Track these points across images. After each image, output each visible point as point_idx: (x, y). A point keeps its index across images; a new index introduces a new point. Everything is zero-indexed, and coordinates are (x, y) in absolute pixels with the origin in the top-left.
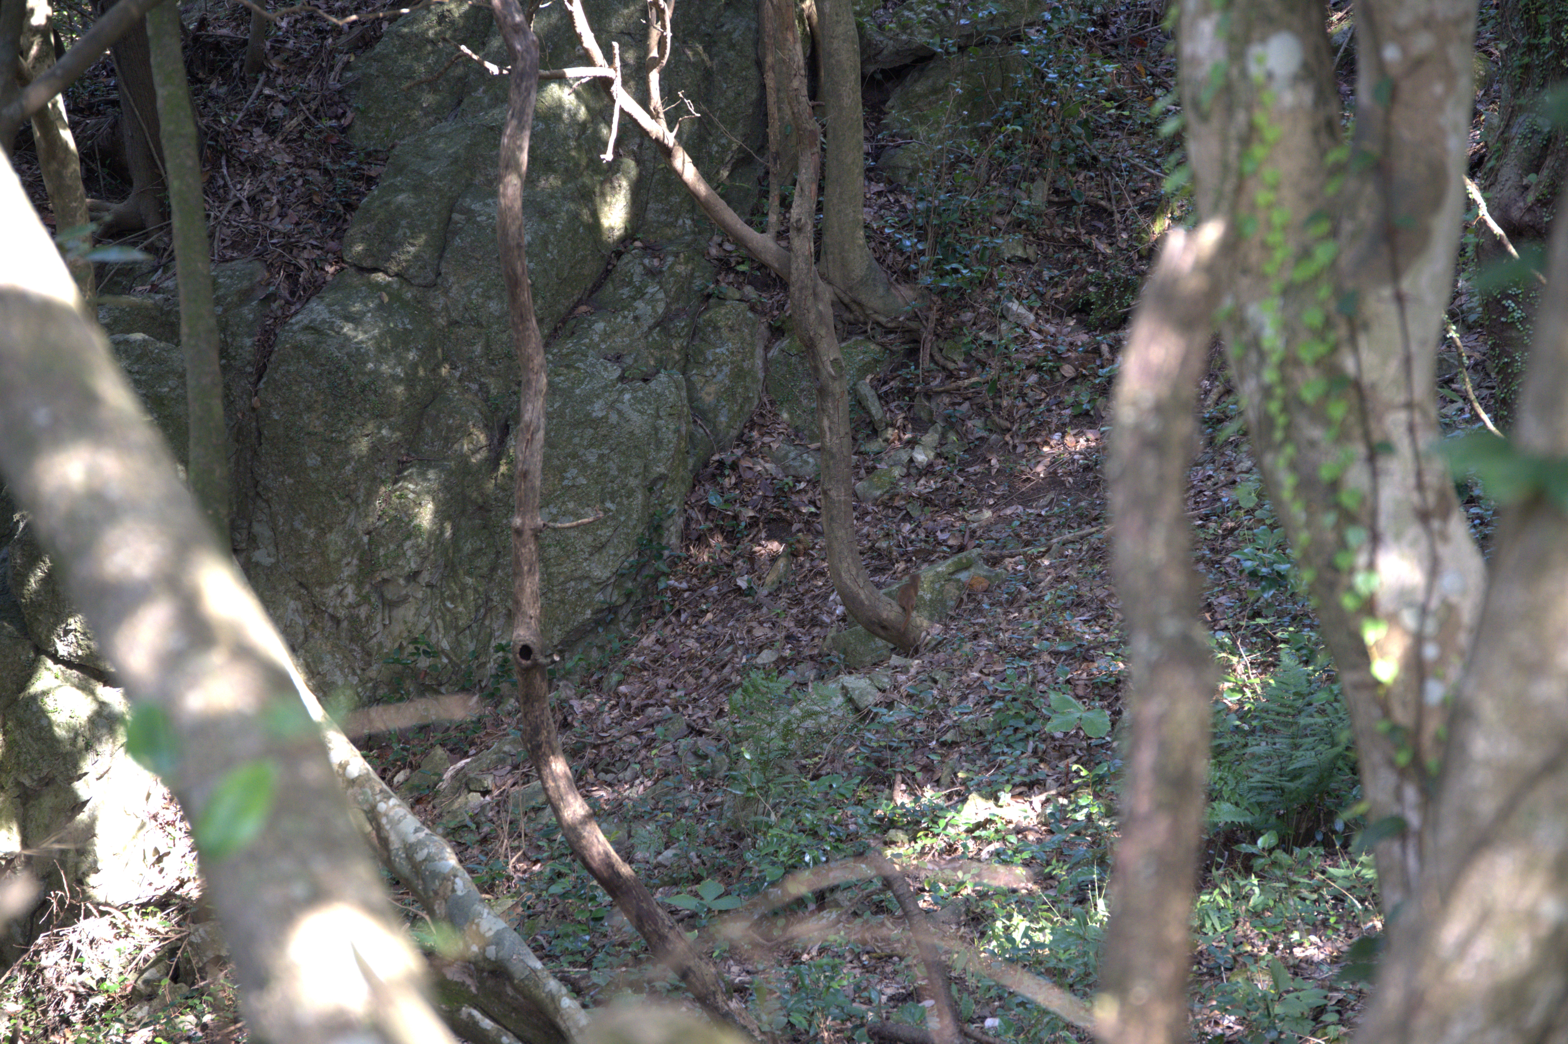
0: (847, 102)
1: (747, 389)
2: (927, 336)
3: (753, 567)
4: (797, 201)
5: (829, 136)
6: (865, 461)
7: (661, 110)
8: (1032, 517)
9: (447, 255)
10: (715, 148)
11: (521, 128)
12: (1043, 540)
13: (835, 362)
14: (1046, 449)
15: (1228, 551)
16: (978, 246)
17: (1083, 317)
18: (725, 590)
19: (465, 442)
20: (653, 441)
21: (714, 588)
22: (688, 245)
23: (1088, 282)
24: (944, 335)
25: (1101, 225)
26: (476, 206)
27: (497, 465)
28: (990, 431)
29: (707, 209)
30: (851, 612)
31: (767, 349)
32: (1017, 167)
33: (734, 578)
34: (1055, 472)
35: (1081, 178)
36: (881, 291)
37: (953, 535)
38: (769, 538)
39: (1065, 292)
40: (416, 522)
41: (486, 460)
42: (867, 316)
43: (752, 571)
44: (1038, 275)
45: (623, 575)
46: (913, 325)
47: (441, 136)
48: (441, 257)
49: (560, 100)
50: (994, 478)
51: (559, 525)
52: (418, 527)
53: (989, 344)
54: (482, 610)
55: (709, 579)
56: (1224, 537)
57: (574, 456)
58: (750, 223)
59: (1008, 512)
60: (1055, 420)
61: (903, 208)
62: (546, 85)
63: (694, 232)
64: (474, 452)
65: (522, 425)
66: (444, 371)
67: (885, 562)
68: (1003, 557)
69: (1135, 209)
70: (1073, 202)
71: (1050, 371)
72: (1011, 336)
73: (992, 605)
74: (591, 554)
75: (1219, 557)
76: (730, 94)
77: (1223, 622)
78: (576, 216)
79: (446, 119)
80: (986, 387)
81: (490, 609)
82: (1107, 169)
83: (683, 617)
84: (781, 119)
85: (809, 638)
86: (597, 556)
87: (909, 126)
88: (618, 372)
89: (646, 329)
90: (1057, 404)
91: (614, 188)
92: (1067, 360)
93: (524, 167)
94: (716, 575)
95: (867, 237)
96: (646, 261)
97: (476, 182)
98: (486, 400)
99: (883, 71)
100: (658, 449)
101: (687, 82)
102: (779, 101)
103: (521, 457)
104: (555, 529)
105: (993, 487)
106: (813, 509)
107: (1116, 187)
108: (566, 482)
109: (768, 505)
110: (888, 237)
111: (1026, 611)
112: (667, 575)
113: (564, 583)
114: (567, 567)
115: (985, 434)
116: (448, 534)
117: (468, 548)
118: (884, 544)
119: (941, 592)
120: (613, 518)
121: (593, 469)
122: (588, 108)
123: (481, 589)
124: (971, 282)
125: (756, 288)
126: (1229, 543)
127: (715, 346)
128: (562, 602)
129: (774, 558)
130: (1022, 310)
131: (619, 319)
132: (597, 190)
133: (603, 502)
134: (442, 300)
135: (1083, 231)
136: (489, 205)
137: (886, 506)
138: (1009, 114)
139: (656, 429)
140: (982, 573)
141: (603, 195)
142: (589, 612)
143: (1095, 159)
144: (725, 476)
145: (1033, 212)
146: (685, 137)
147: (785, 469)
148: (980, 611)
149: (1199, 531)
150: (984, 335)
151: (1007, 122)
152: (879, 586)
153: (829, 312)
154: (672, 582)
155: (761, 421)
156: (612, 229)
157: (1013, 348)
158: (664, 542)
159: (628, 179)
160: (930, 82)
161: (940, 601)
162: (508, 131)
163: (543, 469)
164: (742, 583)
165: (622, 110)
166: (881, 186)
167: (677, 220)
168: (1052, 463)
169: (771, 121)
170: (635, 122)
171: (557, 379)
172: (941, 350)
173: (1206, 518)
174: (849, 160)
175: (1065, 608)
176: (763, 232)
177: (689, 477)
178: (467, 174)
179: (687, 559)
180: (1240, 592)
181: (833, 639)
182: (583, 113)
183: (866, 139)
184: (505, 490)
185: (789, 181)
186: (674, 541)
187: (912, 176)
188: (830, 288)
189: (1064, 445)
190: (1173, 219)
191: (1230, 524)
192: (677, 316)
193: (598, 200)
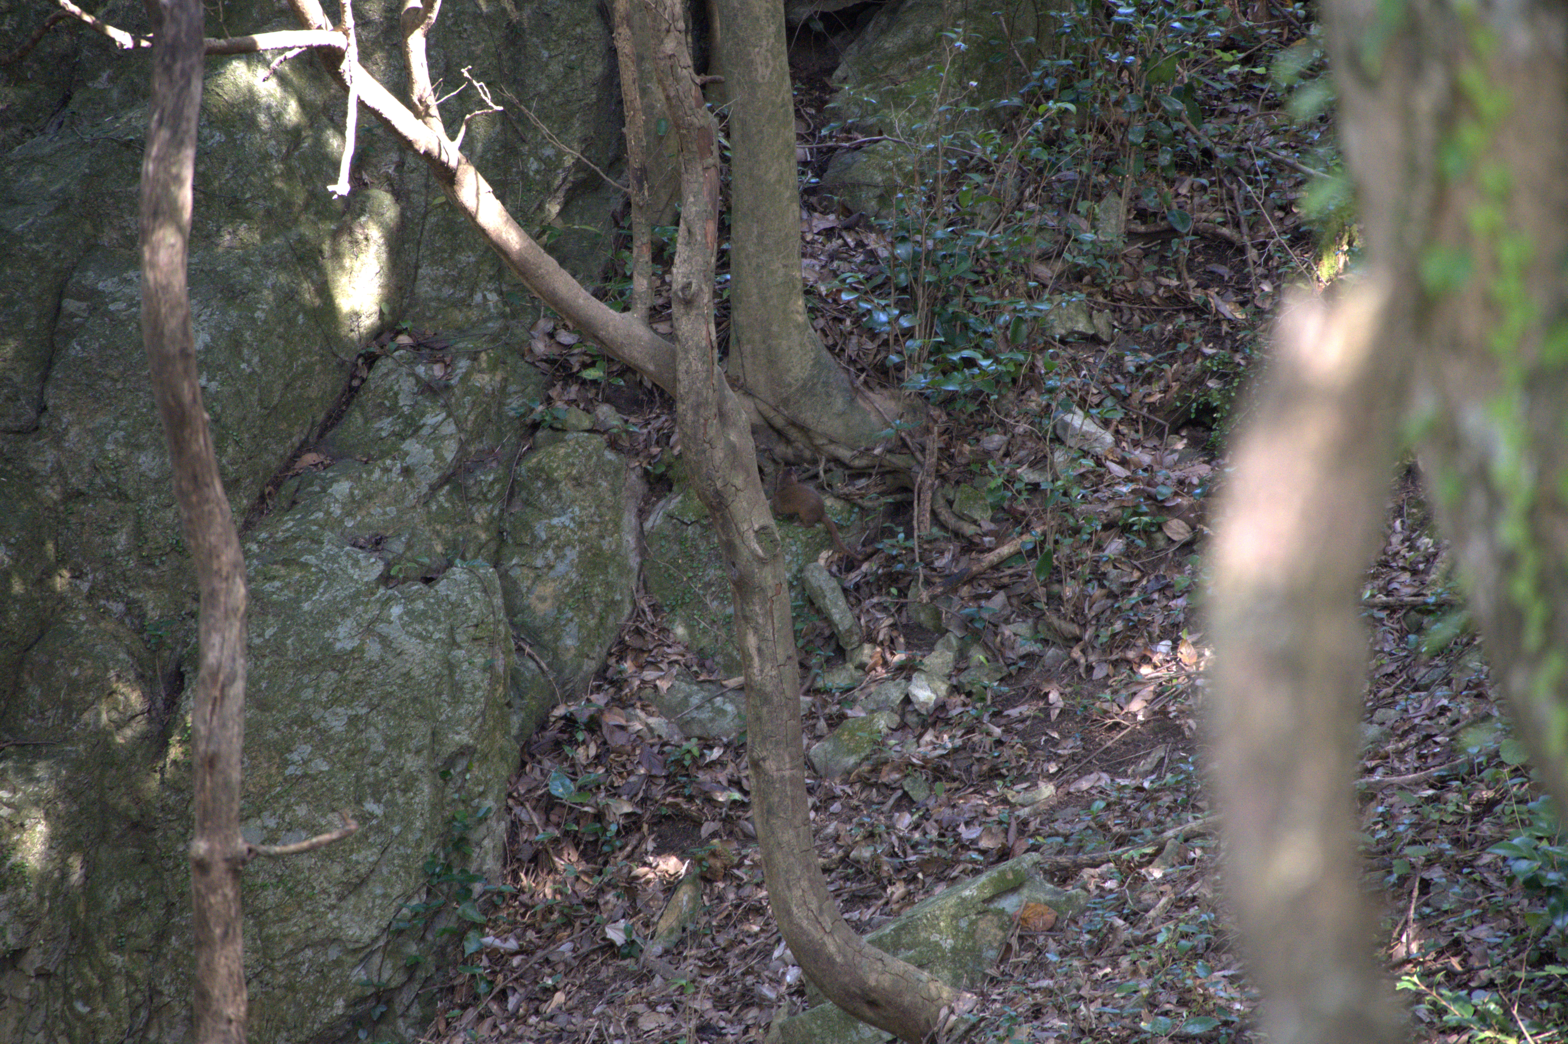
0: (763, 73)
1: (609, 586)
2: (924, 479)
3: (633, 905)
4: (682, 252)
5: (735, 135)
6: (825, 704)
7: (432, 101)
8: (1128, 793)
9: (57, 374)
10: (533, 165)
11: (177, 143)
12: (1149, 833)
13: (762, 532)
14: (1146, 670)
15: (1486, 843)
16: (1006, 317)
17: (1200, 433)
18: (586, 948)
19: (103, 707)
20: (445, 687)
21: (566, 947)
22: (494, 338)
23: (1206, 373)
24: (954, 476)
25: (1224, 271)
26: (107, 285)
27: (165, 745)
28: (1045, 642)
29: (522, 273)
30: (811, 977)
31: (642, 514)
32: (1069, 174)
33: (601, 925)
34: (1164, 712)
35: (1184, 190)
36: (839, 403)
37: (989, 831)
38: (659, 851)
39: (1166, 389)
40: (15, 859)
41: (144, 737)
42: (817, 449)
43: (631, 912)
44: (1117, 363)
45: (400, 932)
46: (899, 461)
47: (34, 160)
48: (45, 378)
49: (250, 90)
50: (1055, 726)
51: (277, 849)
52: (19, 870)
53: (1035, 488)
54: (143, 1014)
55: (555, 930)
56: (1477, 818)
57: (304, 721)
58: (600, 295)
59: (1085, 784)
60: (1159, 619)
61: (872, 256)
62: (223, 64)
63: (503, 315)
64: (119, 726)
65: (203, 673)
66: (61, 581)
67: (869, 884)
68: (1079, 867)
69: (1284, 239)
70: (1172, 232)
71: (1146, 533)
72: (1073, 473)
73: (1063, 954)
74: (341, 898)
75: (1468, 854)
76: (556, 68)
77: (1484, 974)
78: (290, 296)
79: (42, 131)
80: (1032, 564)
81: (159, 1010)
82: (1229, 171)
83: (512, 1002)
84: (649, 109)
85: (739, 1029)
86: (352, 900)
87: (876, 111)
88: (379, 568)
89: (425, 489)
90: (1161, 590)
91: (355, 242)
92: (1174, 511)
93: (187, 214)
94: (568, 923)
95: (811, 310)
96: (421, 370)
97: (105, 241)
98: (141, 630)
99: (824, 16)
100: (456, 702)
101: (478, 50)
102: (642, 78)
103: (203, 730)
104: (270, 857)
105: (1055, 743)
106: (737, 796)
107: (1248, 202)
108: (290, 770)
109: (657, 792)
110: (848, 308)
111: (1125, 963)
112: (480, 928)
113: (293, 952)
114: (298, 924)
115: (1036, 648)
116: (76, 875)
117: (114, 898)
118: (866, 853)
119: (971, 934)
120: (380, 829)
121: (340, 742)
122: (303, 103)
123: (139, 974)
124: (997, 380)
125: (619, 409)
126: (1486, 828)
127: (550, 514)
128: (290, 987)
129: (671, 886)
130: (1090, 427)
131: (377, 474)
132: (326, 247)
133: (359, 801)
134: (50, 455)
135: (1192, 283)
136: (129, 282)
137: (867, 784)
138: (1051, 83)
139: (451, 667)
140: (1042, 897)
141: (337, 255)
142: (340, 1003)
143: (1207, 153)
144: (578, 744)
145: (1100, 253)
146: (479, 147)
147: (684, 725)
148: (1043, 966)
149: (1427, 808)
150: (1026, 474)
151: (1048, 97)
152: (859, 928)
153: (746, 444)
154: (489, 940)
155: (636, 642)
156: (357, 315)
157: (1076, 492)
158: (473, 868)
159: (382, 225)
160: (909, 32)
161: (971, 950)
162: (154, 151)
163: (244, 750)
164: (616, 934)
165: (361, 104)
166: (831, 220)
167: (471, 296)
168: (1158, 695)
169: (629, 114)
170: (386, 124)
171: (268, 587)
172: (950, 503)
173: (1441, 784)
174: (772, 176)
175: (1195, 955)
176: (626, 309)
177: (513, 748)
178: (88, 228)
179: (514, 897)
180: (1512, 918)
181: (782, 1028)
182: (292, 112)
183: (800, 137)
184: (179, 791)
185: (667, 217)
186: (491, 864)
187: (884, 199)
188: (748, 403)
189: (1178, 662)
190: (1350, 253)
191: (1487, 794)
192: (480, 463)
193: (329, 265)
